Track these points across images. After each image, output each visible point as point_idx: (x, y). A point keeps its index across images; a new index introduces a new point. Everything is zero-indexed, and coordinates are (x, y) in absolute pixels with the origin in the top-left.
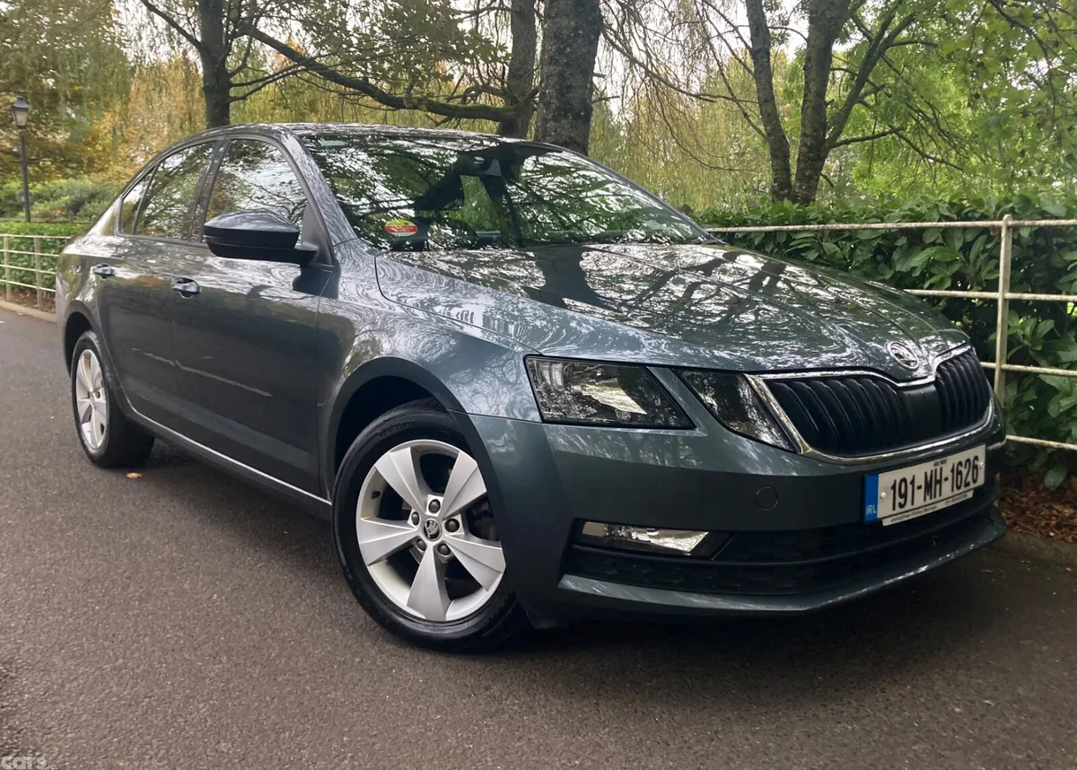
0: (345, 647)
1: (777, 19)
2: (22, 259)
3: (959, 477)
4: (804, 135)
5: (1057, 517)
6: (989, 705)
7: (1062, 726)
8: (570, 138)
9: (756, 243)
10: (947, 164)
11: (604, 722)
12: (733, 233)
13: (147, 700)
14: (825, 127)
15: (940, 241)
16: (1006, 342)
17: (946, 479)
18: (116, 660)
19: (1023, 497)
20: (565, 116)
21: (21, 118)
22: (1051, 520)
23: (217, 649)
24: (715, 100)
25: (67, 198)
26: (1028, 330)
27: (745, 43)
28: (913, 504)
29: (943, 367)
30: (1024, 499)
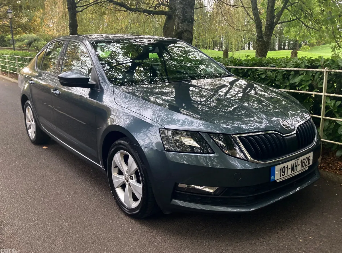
0: (108, 216)
2: (12, 64)
3: (304, 163)
4: (267, 21)
5: (339, 166)
6: (311, 239)
7: (333, 247)
8: (187, 29)
10: (315, 29)
11: (187, 246)
13: (43, 237)
14: (274, 17)
16: (325, 108)
17: (299, 165)
18: (35, 222)
19: (329, 159)
20: (185, 22)
21: (10, 16)
22: (337, 167)
23: (67, 217)
24: (238, 7)
25: (27, 41)
26: (332, 104)
28: (287, 174)
29: (299, 127)
30: (329, 160)
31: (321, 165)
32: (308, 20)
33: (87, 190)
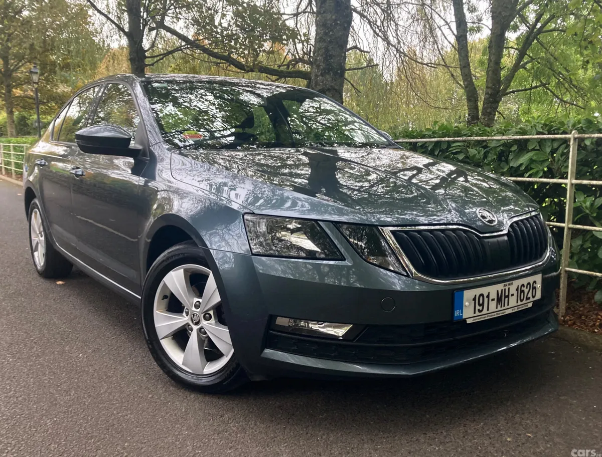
0: (146, 388)
1: (475, 18)
3: (522, 294)
4: (487, 88)
6: (529, 437)
8: (331, 86)
9: (429, 149)
10: (576, 106)
11: (286, 439)
12: (417, 143)
14: (500, 83)
15: (538, 147)
16: (572, 211)
17: (512, 295)
19: (581, 307)
20: (328, 73)
21: (35, 78)
22: (596, 321)
23: (71, 387)
24: (437, 66)
26: (588, 204)
27: (453, 32)
28: (488, 310)
29: (515, 225)
30: (581, 309)
31: (564, 318)
32: (563, 91)
33: (117, 347)
